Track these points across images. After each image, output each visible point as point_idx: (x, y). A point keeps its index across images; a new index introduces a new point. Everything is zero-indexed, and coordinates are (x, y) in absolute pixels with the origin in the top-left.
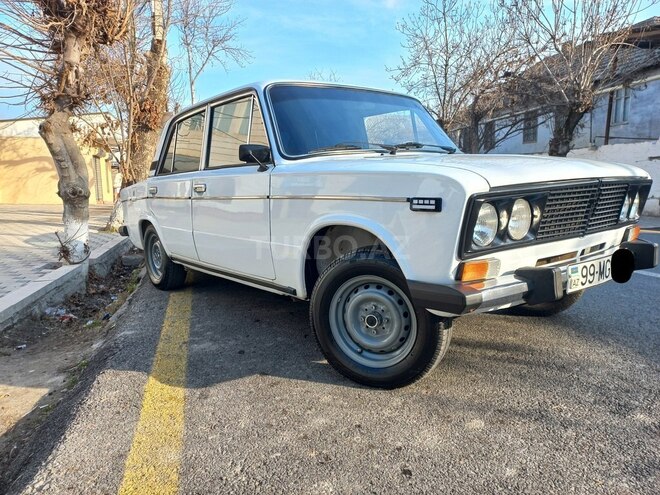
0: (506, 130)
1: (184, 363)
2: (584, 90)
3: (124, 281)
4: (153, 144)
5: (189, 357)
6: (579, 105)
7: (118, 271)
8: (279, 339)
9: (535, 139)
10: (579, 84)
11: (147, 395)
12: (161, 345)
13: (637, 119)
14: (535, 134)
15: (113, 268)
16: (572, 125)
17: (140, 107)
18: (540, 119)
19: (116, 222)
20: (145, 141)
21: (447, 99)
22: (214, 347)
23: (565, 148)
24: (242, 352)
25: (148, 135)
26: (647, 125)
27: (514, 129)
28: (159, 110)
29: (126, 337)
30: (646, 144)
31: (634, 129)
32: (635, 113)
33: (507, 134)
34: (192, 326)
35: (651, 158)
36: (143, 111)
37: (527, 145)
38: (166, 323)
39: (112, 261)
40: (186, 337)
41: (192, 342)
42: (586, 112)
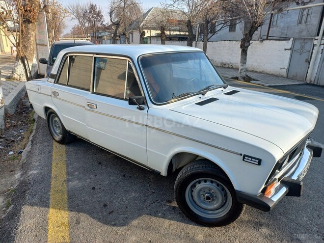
0: (221, 26)
1: (66, 196)
2: (260, 15)
3: (25, 117)
4: (33, 31)
5: (68, 191)
6: (256, 23)
7: (21, 109)
8: (111, 178)
9: (234, 31)
10: (257, 11)
11: (50, 221)
12: (53, 182)
13: (282, 25)
14: (235, 28)
15: (18, 107)
16: (252, 32)
17: (24, 8)
18: (238, 22)
19: (16, 75)
20: (28, 29)
21: (194, 8)
22: (80, 184)
23: (248, 44)
24: (94, 188)
25: (30, 25)
26: (286, 28)
27: (225, 25)
28: (36, 11)
29: (34, 175)
30: (284, 42)
31: (280, 30)
32: (282, 22)
33: (222, 28)
34: (67, 167)
35: (286, 49)
36: (26, 11)
37: (231, 33)
38: (54, 165)
39: (17, 103)
40: (65, 176)
41: (68, 180)
42: (259, 26)
